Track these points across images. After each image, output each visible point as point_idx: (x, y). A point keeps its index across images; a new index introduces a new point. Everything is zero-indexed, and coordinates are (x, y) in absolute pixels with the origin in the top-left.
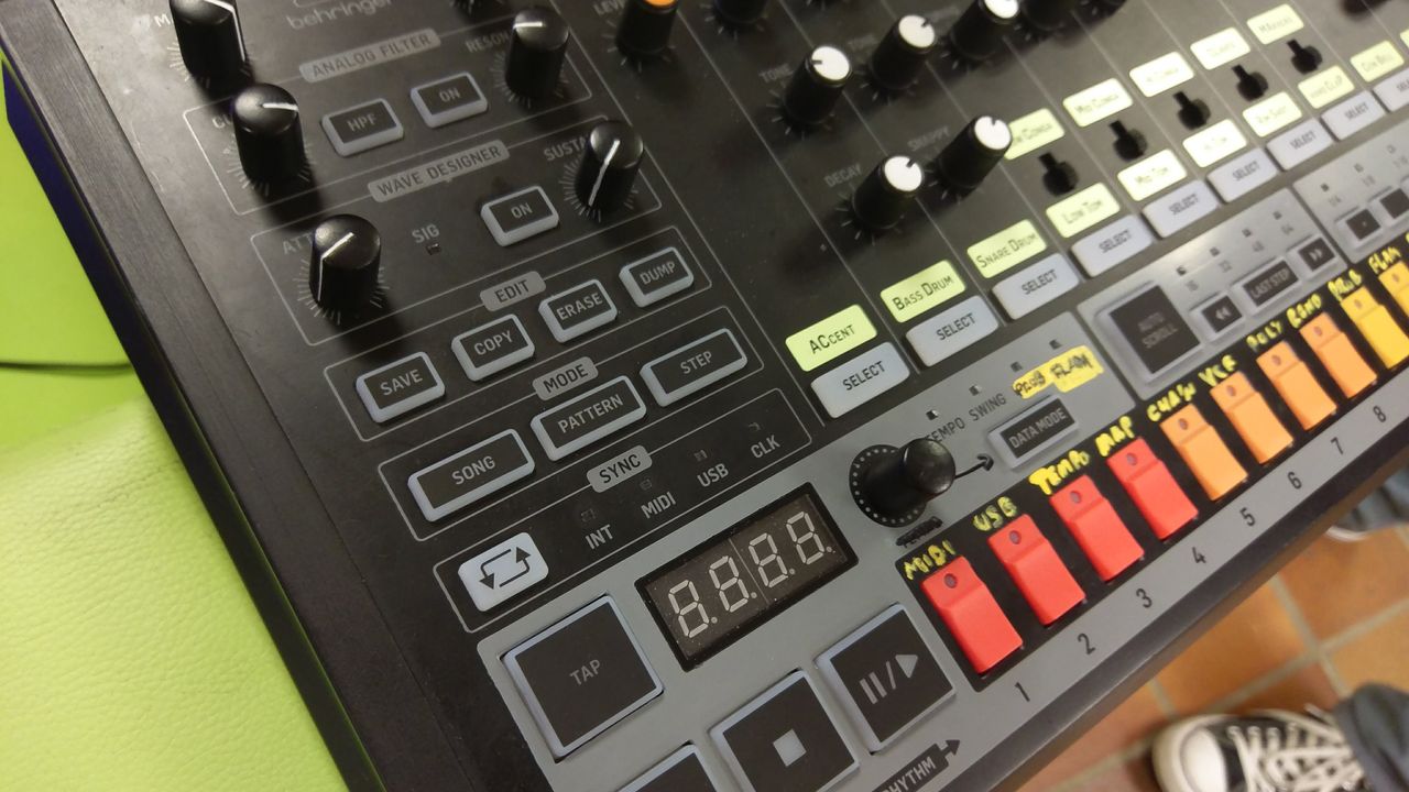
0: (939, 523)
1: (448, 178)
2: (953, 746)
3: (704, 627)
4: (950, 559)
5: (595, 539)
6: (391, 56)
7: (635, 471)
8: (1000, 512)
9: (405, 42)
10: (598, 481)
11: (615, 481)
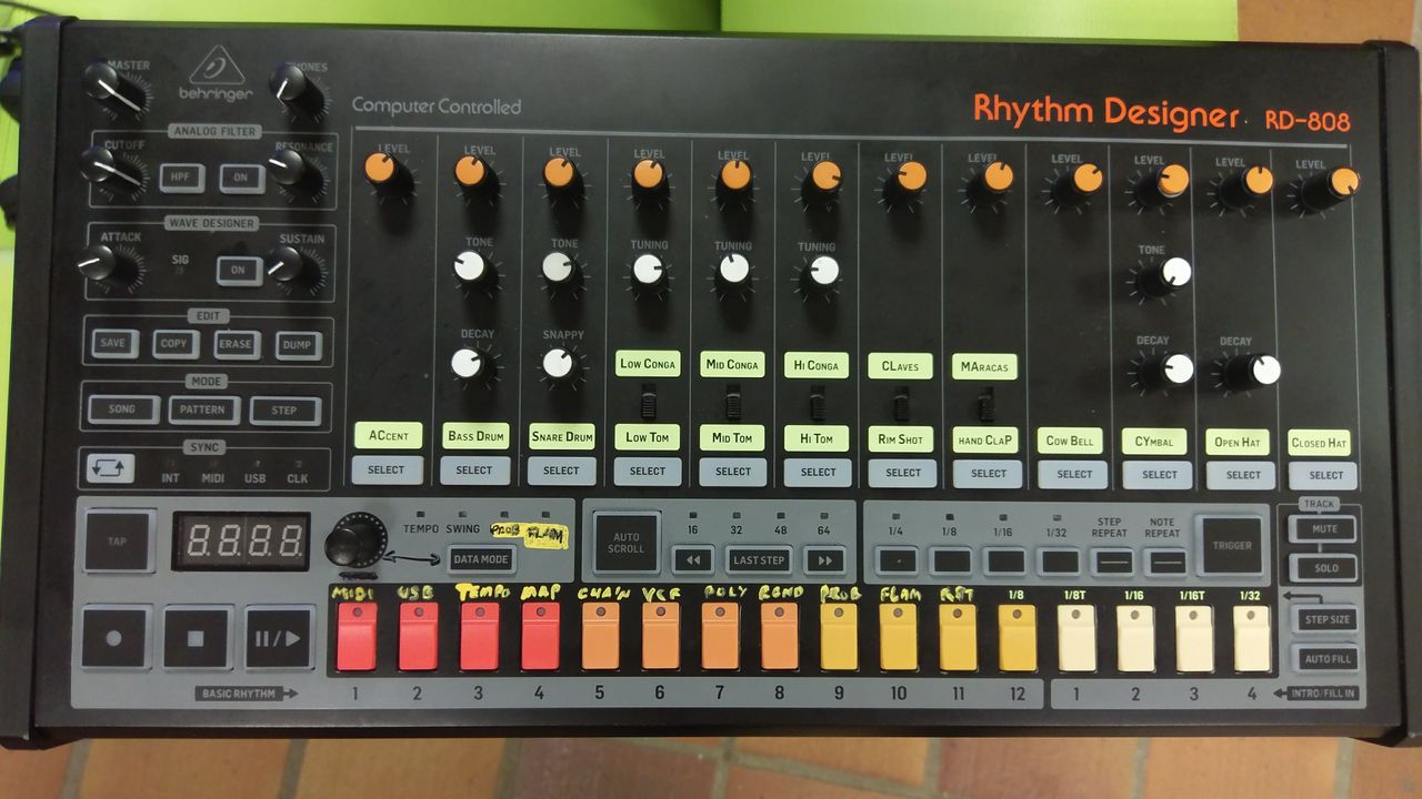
0: (375, 577)
1: (212, 230)
2: (292, 694)
3: (200, 554)
4: (366, 600)
5: (167, 478)
6: (226, 136)
7: (212, 453)
8: (420, 593)
9: (239, 129)
10: (188, 448)
11: (197, 453)
